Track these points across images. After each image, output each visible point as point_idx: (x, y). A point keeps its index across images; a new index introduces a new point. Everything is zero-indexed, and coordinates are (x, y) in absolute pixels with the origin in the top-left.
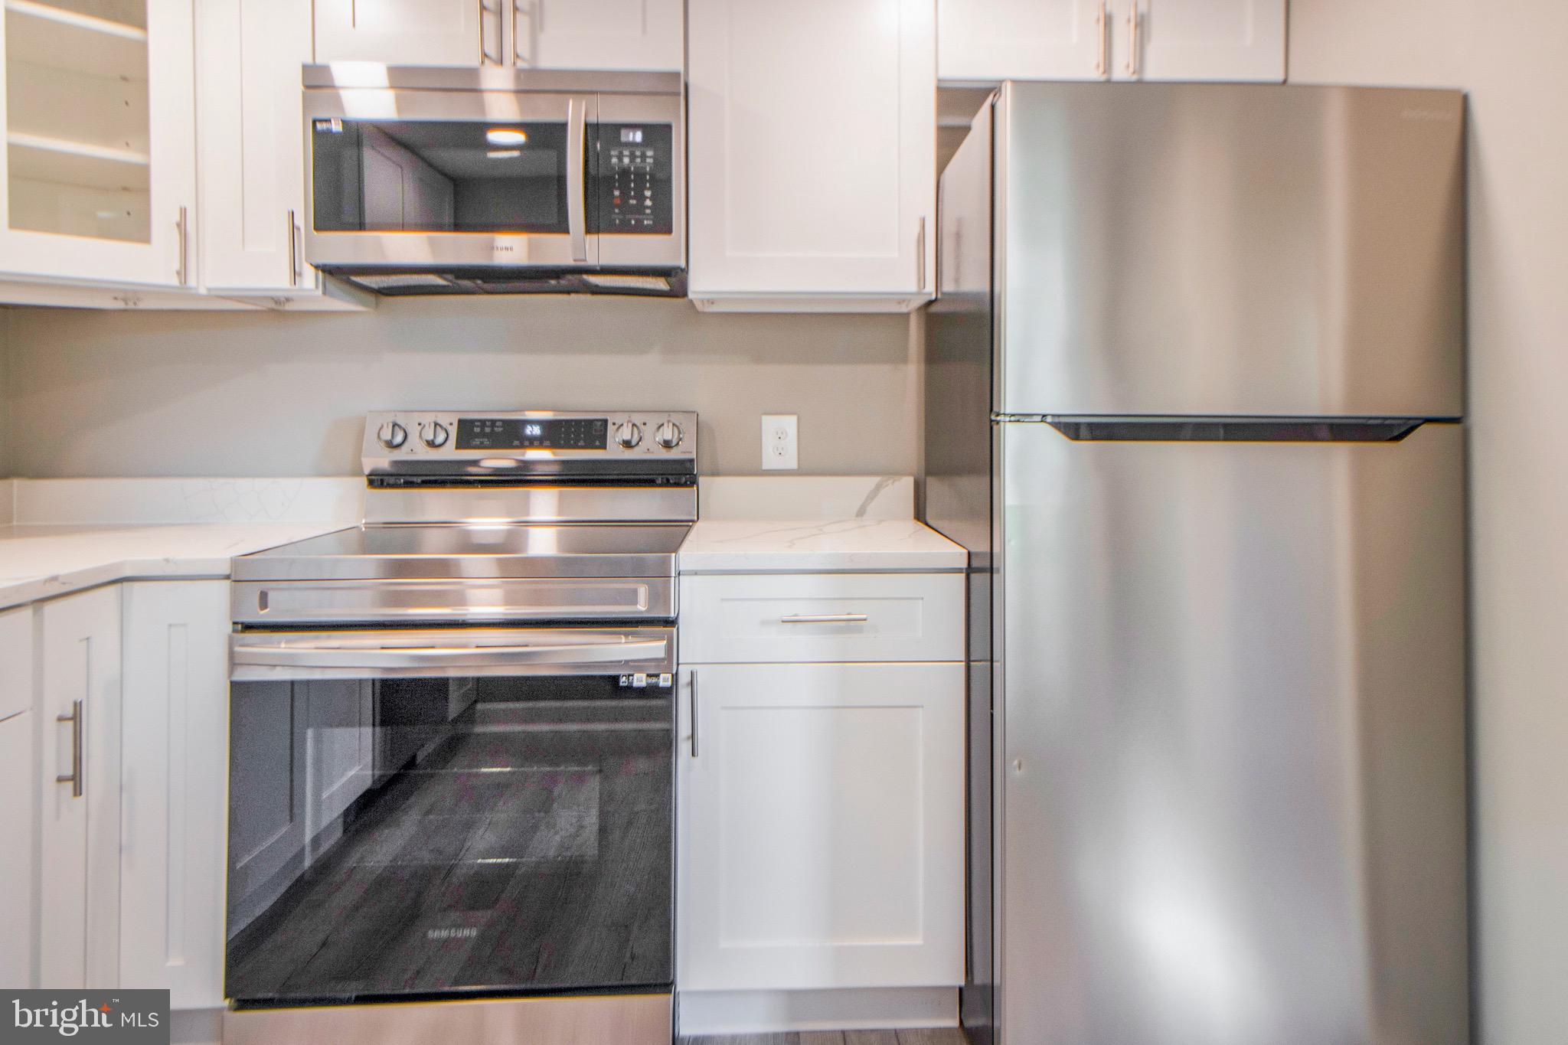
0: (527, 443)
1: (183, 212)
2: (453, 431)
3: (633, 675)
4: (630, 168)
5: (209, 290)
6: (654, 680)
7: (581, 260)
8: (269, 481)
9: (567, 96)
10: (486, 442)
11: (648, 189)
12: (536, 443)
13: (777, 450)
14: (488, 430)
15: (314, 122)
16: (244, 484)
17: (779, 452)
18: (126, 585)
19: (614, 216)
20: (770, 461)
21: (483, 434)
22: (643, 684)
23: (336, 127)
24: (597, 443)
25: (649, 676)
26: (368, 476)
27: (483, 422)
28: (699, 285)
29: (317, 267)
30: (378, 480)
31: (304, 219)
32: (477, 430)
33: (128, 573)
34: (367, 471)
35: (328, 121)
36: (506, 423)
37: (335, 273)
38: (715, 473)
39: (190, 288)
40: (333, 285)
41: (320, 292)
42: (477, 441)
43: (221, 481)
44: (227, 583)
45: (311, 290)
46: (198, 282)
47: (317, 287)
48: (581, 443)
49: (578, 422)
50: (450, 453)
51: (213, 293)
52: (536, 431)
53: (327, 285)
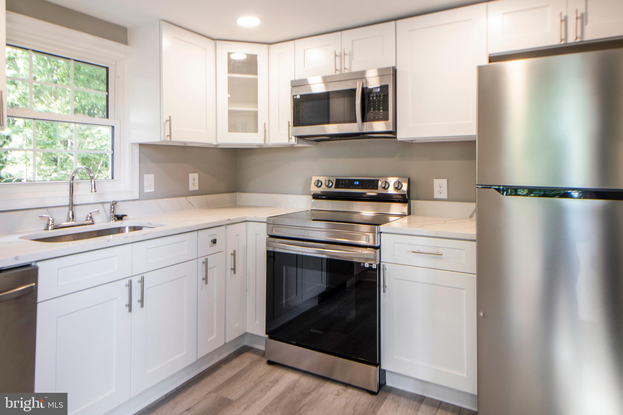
0: (354, 187)
1: (265, 124)
2: (334, 182)
3: (365, 263)
4: (376, 100)
5: (272, 144)
6: (371, 266)
7: (361, 131)
8: (290, 195)
9: (357, 80)
10: (343, 186)
11: (381, 106)
12: (357, 187)
13: (440, 191)
14: (344, 182)
15: (293, 96)
16: (284, 196)
17: (440, 192)
18: (248, 222)
19: (371, 116)
20: (436, 195)
21: (342, 184)
22: (368, 266)
23: (298, 97)
24: (375, 188)
25: (369, 264)
26: (313, 195)
27: (342, 180)
28: (401, 135)
29: (295, 136)
30: (316, 197)
31: (291, 123)
32: (341, 182)
33: (247, 219)
34: (312, 194)
35: (296, 95)
36: (349, 180)
37: (300, 138)
38: (418, 199)
39: (267, 144)
40: (300, 140)
41: (296, 143)
42: (340, 186)
43: (280, 195)
44: (266, 224)
45: (294, 143)
46: (269, 142)
47: (295, 142)
48: (370, 188)
49: (370, 181)
50: (333, 189)
51: (273, 144)
52: (357, 183)
53: (299, 141)
